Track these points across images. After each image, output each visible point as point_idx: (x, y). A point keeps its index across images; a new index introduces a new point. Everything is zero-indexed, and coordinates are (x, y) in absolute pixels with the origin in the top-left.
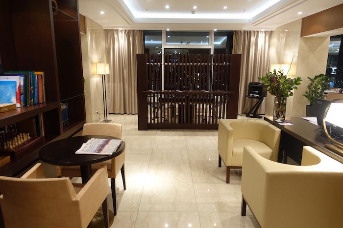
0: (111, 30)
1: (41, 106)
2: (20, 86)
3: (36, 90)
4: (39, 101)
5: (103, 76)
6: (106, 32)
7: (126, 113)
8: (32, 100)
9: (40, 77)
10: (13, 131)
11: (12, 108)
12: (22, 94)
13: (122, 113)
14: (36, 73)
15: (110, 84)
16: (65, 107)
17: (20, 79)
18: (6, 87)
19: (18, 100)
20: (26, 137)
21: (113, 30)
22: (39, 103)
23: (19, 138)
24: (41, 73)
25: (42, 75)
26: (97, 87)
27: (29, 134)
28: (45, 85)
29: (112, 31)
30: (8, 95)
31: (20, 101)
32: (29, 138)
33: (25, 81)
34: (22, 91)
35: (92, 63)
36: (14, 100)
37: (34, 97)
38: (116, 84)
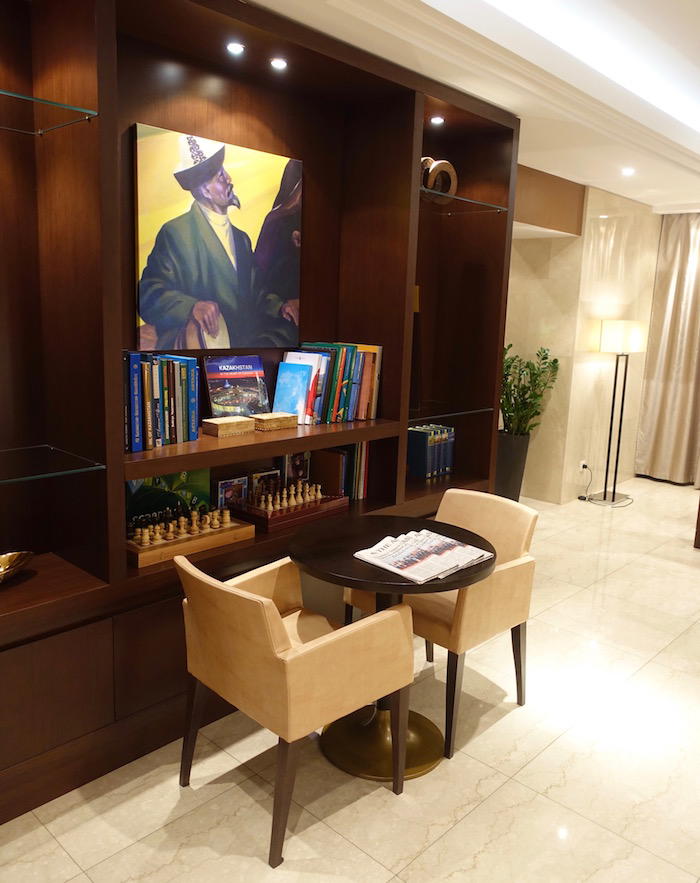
0: (681, 215)
1: (361, 425)
2: (317, 377)
3: (354, 389)
4: (357, 414)
5: (623, 359)
6: (666, 220)
7: (693, 484)
8: (341, 412)
9: (369, 359)
10: (301, 474)
11: (290, 424)
12: (320, 395)
13: (680, 479)
14: (362, 348)
15: (653, 383)
16: (445, 436)
17: (320, 360)
18: (293, 378)
19: (310, 408)
20: (313, 494)
21: (688, 215)
22: (356, 420)
23: (293, 492)
24: (376, 349)
25: (375, 354)
26: (598, 389)
27: (319, 487)
28: (381, 377)
29: (684, 218)
30: (294, 394)
31: (313, 411)
32: (320, 496)
33: (331, 367)
34: (319, 388)
35: (589, 318)
36: (301, 406)
37: (346, 404)
38: (672, 386)
